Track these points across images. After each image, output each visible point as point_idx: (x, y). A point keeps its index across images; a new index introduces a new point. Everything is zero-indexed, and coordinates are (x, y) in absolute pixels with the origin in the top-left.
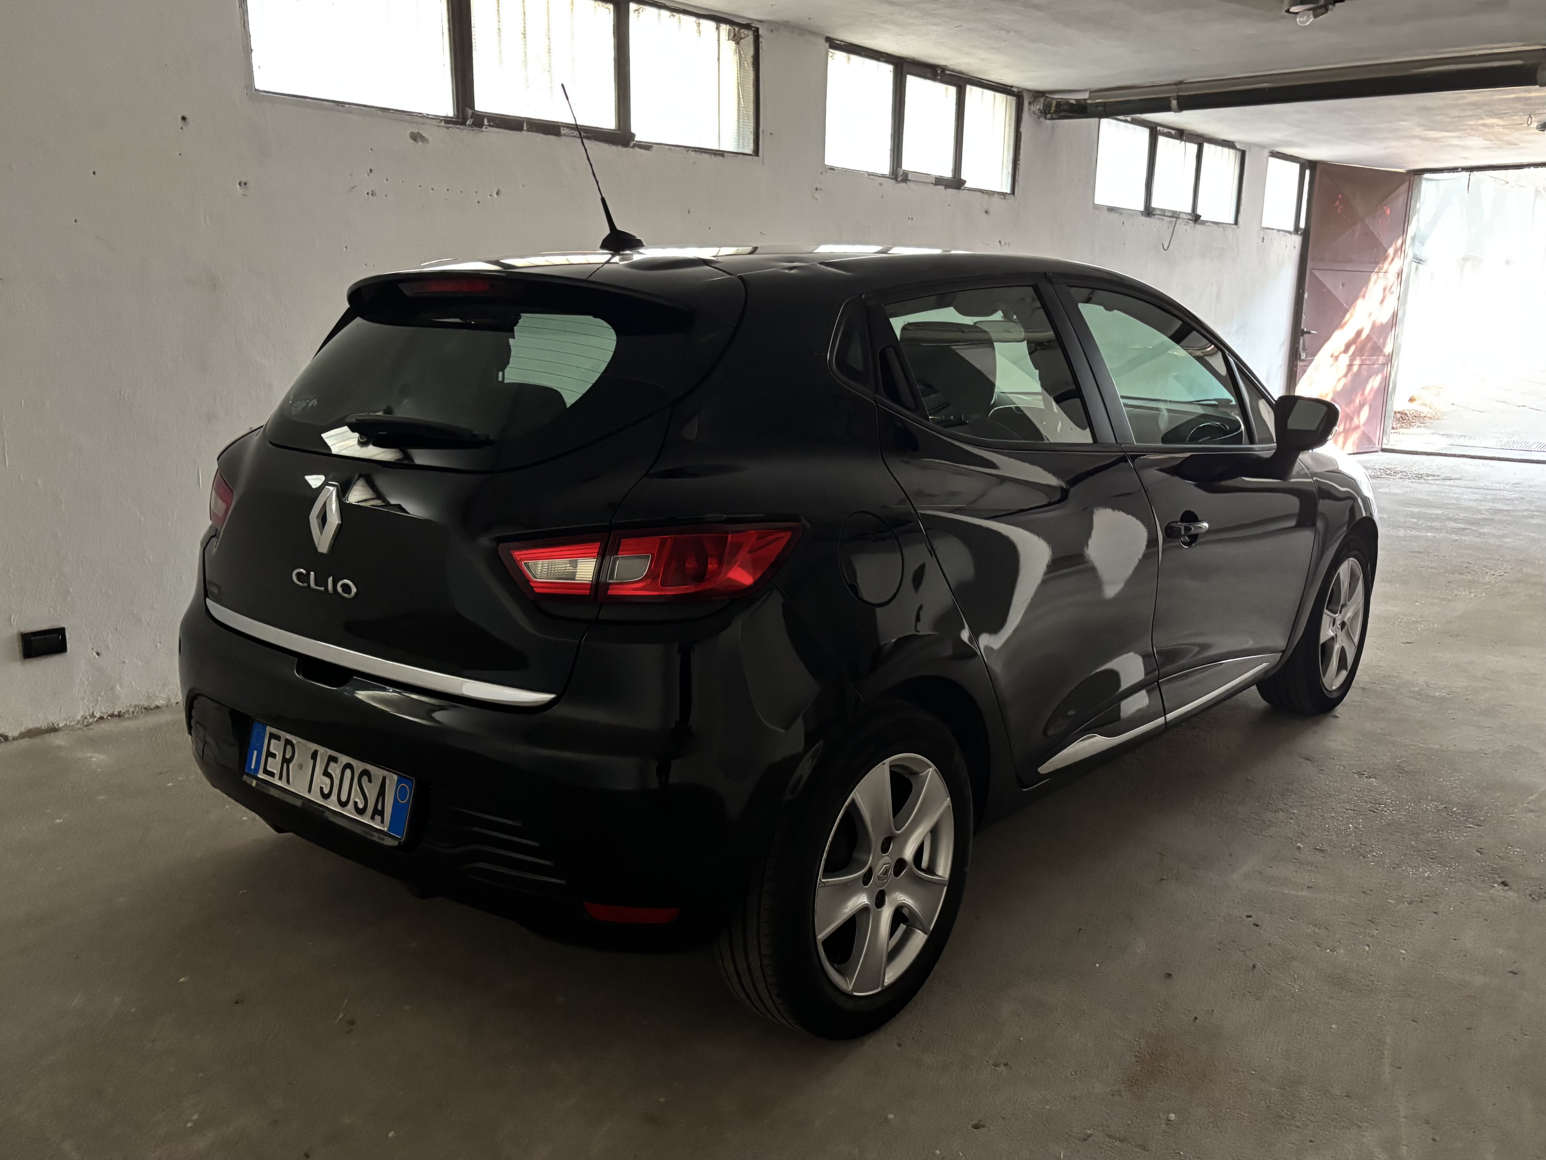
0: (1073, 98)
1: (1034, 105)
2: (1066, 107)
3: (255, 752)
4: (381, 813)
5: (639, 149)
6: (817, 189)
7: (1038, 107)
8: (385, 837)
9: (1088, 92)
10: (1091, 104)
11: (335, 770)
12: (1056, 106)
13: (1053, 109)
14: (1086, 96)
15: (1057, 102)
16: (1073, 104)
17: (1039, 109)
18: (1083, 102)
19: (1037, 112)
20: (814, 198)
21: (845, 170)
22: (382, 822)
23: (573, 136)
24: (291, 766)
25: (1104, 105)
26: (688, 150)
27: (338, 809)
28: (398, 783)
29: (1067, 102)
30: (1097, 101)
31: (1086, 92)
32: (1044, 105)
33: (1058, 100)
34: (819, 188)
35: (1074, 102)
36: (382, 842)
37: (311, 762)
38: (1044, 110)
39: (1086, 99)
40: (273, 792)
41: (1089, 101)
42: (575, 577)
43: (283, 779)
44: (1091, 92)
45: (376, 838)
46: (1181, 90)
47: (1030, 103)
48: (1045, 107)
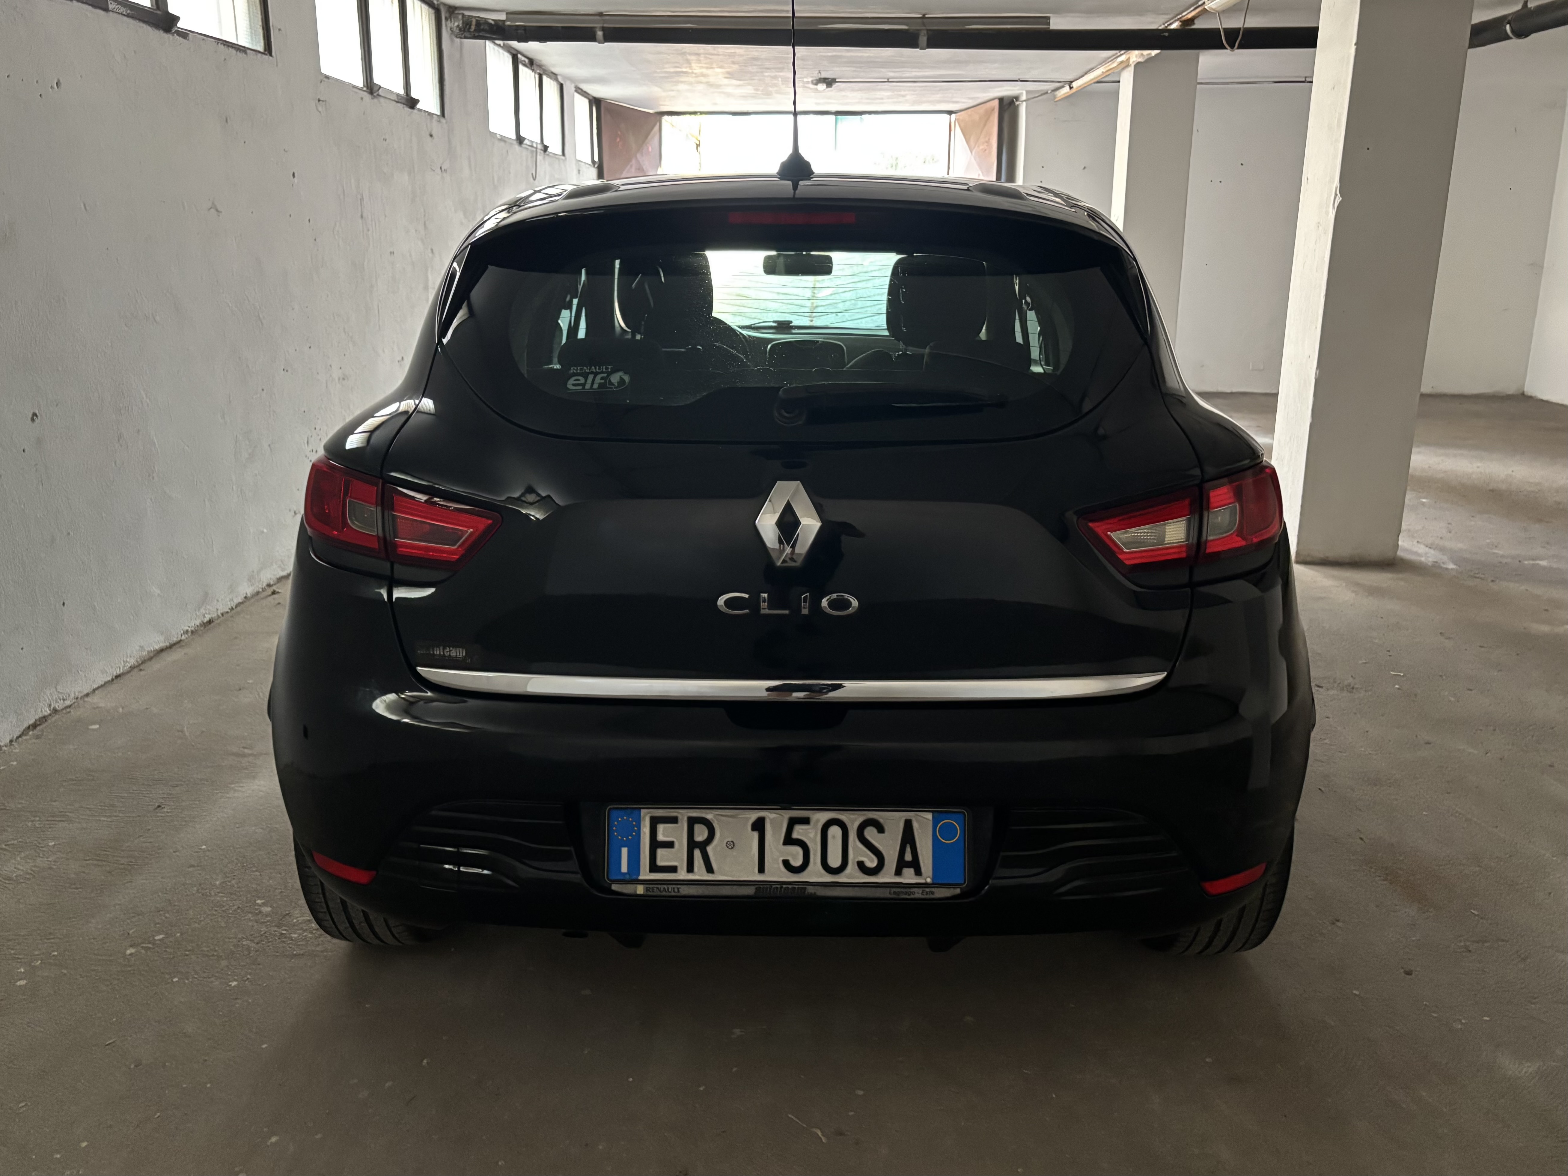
0: (492, 17)
1: (451, 22)
2: (486, 27)
3: (625, 851)
4: (915, 865)
5: (178, 37)
6: (319, 101)
7: (456, 24)
8: (933, 890)
9: (505, 13)
10: (509, 26)
11: (809, 834)
12: (476, 25)
13: (473, 27)
14: (503, 17)
15: (477, 20)
16: (491, 24)
17: (458, 26)
18: (500, 23)
19: (455, 29)
20: (318, 110)
21: (337, 80)
22: (918, 872)
23: (119, 13)
24: (710, 849)
25: (524, 28)
26: (218, 43)
27: (828, 878)
28: (935, 822)
29: (486, 22)
30: (518, 24)
31: (502, 13)
32: (463, 23)
33: (477, 19)
34: (321, 99)
35: (493, 22)
36: (932, 896)
37: (756, 835)
38: (463, 27)
39: (504, 21)
40: (685, 891)
41: (508, 23)
42: (1164, 541)
43: (696, 869)
44: (507, 14)
45: (918, 894)
46: (605, 21)
47: (446, 19)
48: (464, 25)
